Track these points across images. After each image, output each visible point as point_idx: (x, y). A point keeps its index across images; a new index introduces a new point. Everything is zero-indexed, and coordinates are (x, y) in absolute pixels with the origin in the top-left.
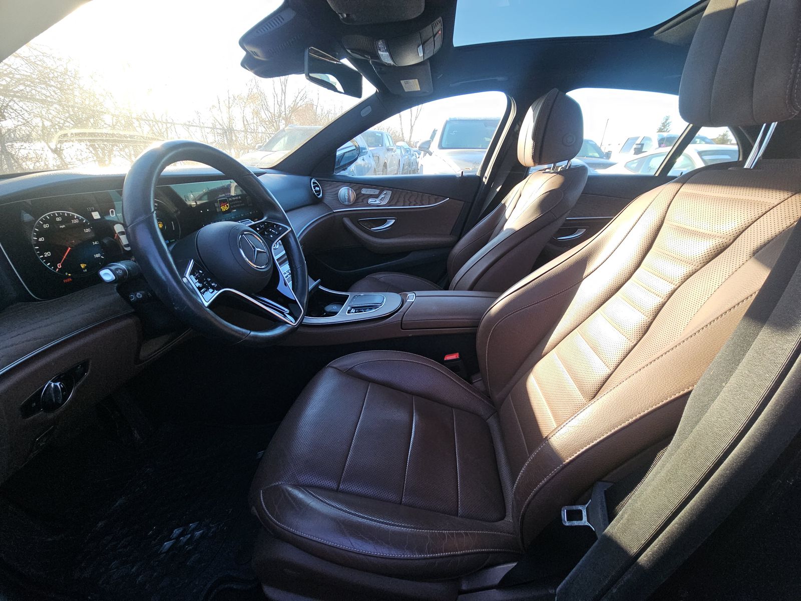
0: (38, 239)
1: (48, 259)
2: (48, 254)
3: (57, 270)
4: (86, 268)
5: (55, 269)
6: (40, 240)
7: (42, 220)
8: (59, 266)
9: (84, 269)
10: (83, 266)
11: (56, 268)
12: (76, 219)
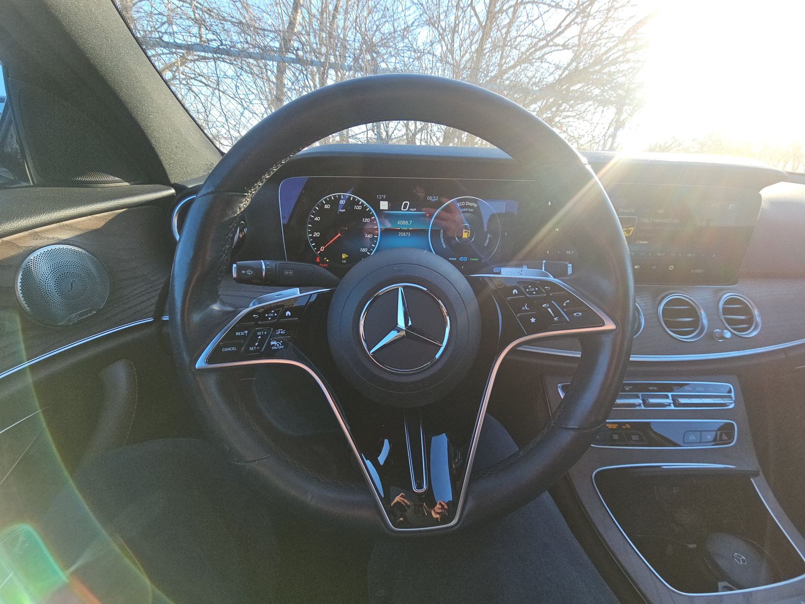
0: (315, 218)
1: (315, 239)
2: (317, 234)
3: (319, 252)
4: (346, 259)
5: (317, 251)
6: (316, 219)
7: (325, 200)
8: (322, 249)
9: (344, 260)
10: (344, 256)
11: (318, 249)
12: (360, 205)
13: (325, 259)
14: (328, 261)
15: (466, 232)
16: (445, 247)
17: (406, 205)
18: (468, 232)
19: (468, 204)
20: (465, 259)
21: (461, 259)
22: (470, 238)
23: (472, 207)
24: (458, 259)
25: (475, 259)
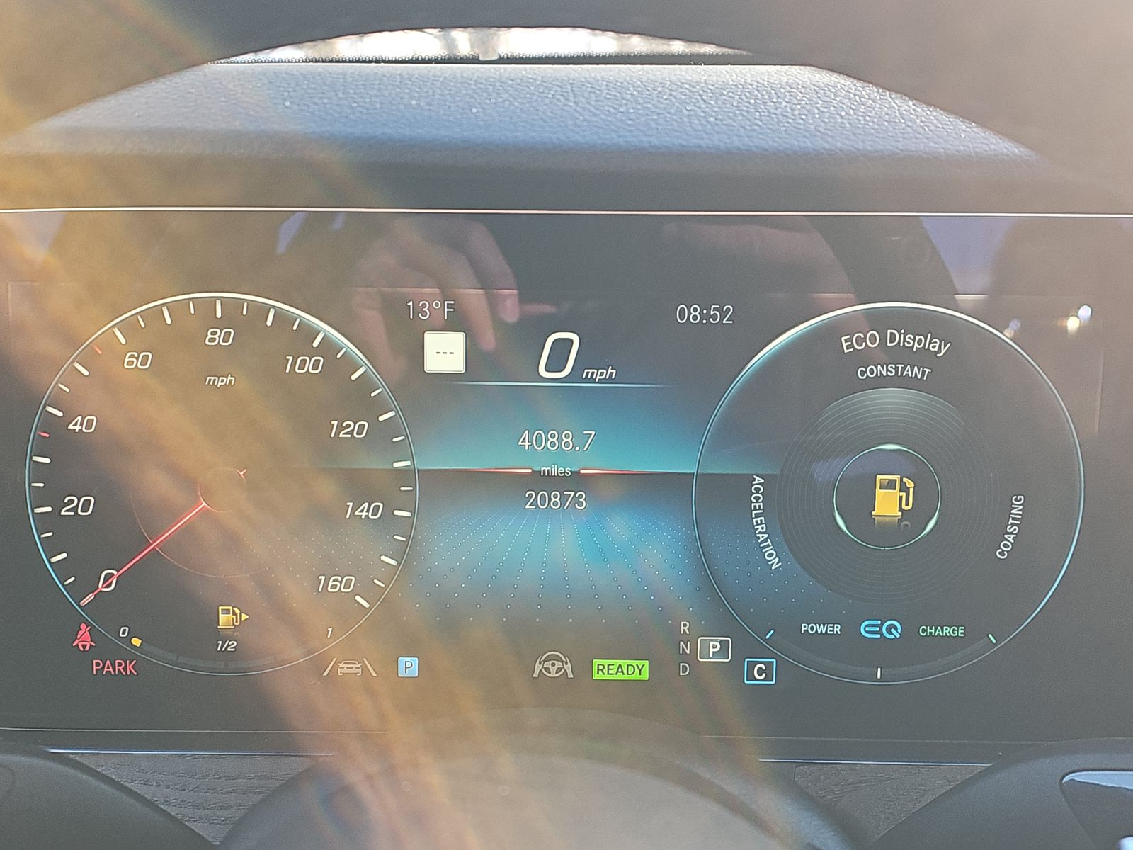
12: (316, 352)
13: (124, 632)
14: (136, 642)
15: (890, 485)
16: (775, 563)
17: (562, 348)
18: (904, 488)
19: (896, 338)
20: (893, 629)
21: (868, 628)
22: (912, 519)
23: (923, 357)
24: (851, 629)
25: (947, 631)
